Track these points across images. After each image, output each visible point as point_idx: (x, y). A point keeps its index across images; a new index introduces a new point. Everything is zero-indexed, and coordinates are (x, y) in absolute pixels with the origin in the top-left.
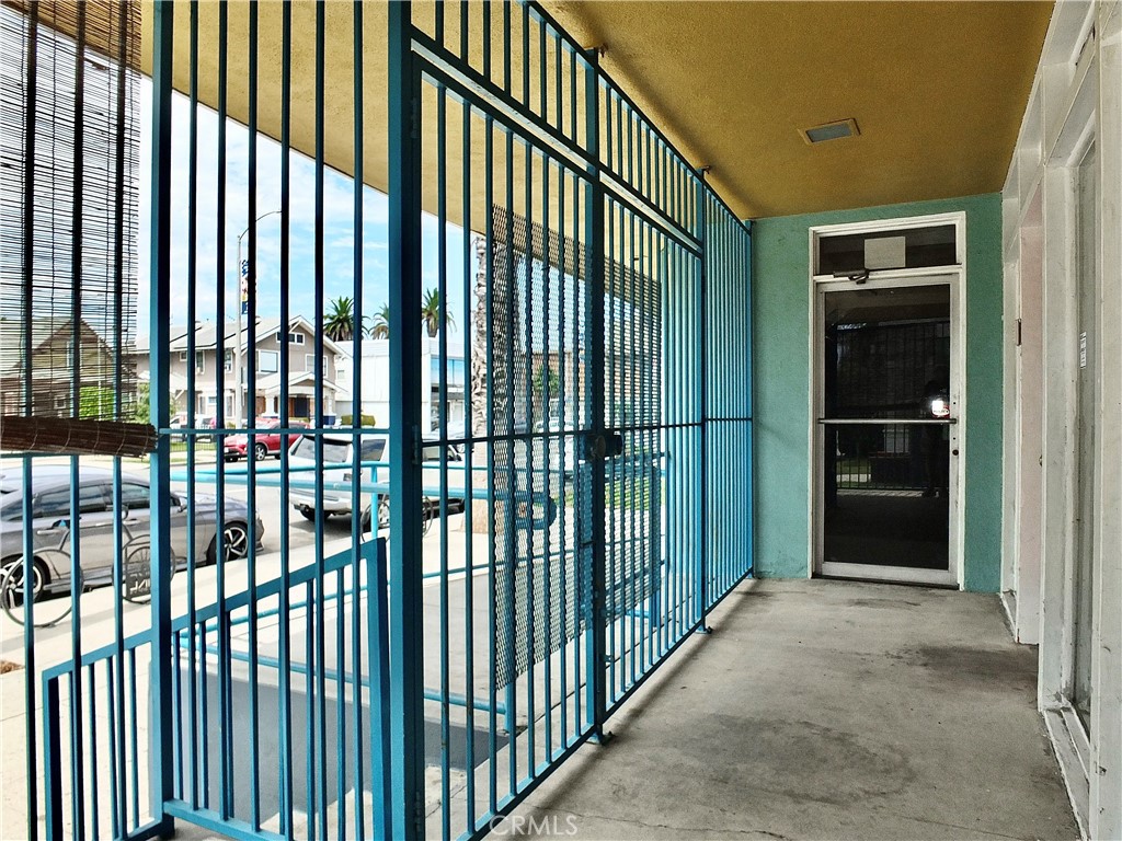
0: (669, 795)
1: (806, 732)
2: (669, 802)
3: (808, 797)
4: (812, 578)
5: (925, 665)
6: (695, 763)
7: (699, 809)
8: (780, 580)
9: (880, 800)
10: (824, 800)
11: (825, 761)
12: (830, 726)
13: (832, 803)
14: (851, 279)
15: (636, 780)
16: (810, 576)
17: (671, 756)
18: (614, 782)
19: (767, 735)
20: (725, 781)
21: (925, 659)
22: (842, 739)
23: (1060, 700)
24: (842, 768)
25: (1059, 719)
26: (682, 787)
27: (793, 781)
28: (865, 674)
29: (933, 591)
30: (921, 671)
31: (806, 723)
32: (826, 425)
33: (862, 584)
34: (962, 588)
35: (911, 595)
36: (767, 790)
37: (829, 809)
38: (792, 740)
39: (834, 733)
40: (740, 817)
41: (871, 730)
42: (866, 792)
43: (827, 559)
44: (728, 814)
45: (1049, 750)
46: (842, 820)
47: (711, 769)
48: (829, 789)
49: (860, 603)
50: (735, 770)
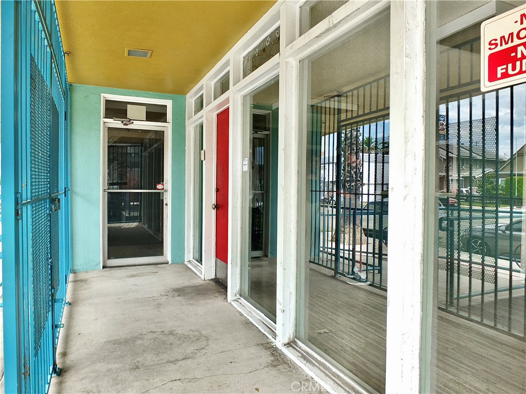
0: (117, 384)
1: (155, 335)
2: (119, 387)
3: (177, 360)
4: (103, 268)
5: (179, 296)
6: (118, 366)
7: (136, 384)
8: (87, 272)
9: (204, 351)
10: (183, 359)
11: (171, 344)
12: (163, 330)
13: (188, 358)
14: (122, 122)
15: (94, 385)
16: (102, 267)
17: (102, 367)
18: (82, 390)
19: (139, 342)
20: (138, 368)
21: (176, 294)
22: (171, 333)
23: (236, 296)
24: (181, 344)
25: (238, 303)
26: (120, 378)
27: (165, 357)
28: (159, 305)
29: (160, 265)
30: (179, 298)
31: (152, 332)
32: (108, 193)
33: (128, 268)
34: (170, 263)
35: (152, 268)
36: (158, 364)
37: (189, 362)
38: (152, 341)
39: (166, 332)
40: (157, 379)
41: (179, 326)
42: (197, 350)
43: (109, 258)
44: (151, 380)
45: (241, 315)
46: (197, 363)
47: (127, 366)
48: (183, 354)
49: (132, 276)
50: (138, 362)
